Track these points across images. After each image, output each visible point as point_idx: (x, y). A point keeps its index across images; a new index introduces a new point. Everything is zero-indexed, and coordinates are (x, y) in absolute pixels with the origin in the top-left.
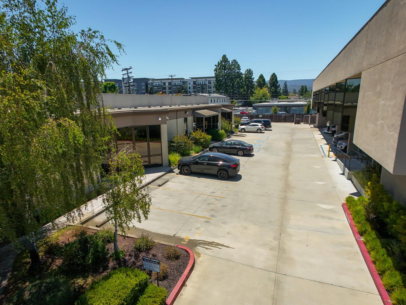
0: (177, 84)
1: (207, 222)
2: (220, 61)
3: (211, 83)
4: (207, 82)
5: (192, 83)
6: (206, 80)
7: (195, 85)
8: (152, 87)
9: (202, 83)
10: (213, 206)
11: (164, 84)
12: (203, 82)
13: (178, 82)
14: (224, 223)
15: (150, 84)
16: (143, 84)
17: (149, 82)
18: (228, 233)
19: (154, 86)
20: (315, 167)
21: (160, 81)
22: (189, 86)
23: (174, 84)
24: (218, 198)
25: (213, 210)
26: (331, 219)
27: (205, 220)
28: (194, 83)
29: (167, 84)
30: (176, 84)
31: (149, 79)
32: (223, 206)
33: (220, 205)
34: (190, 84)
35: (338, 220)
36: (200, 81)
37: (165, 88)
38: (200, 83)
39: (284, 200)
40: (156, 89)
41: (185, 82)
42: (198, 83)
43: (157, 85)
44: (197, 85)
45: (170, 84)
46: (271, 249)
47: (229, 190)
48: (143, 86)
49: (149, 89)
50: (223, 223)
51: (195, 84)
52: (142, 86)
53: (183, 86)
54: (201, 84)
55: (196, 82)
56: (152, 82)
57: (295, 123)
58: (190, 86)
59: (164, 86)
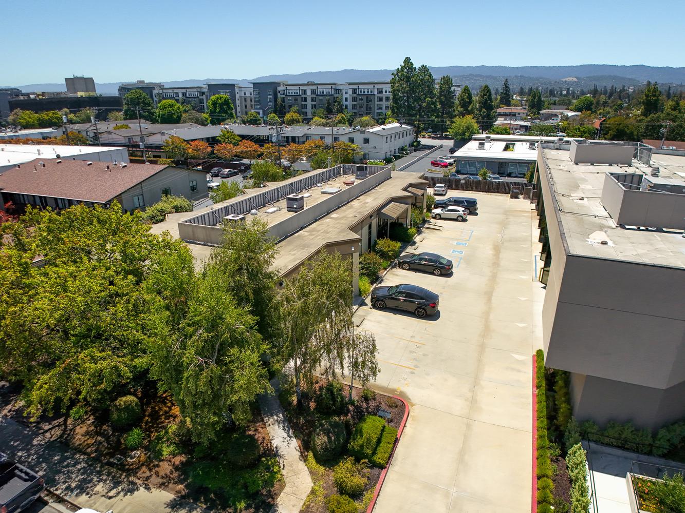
0: (325, 93)
1: (412, 373)
2: (400, 68)
3: (381, 92)
4: (376, 90)
5: (350, 92)
6: (374, 86)
7: (355, 95)
8: (284, 96)
9: (368, 92)
10: (415, 354)
11: (305, 92)
12: (370, 89)
13: (327, 90)
14: (428, 374)
15: (281, 92)
16: (270, 91)
17: (279, 88)
18: (431, 385)
19: (287, 95)
20: (520, 298)
21: (297, 87)
22: (345, 96)
23: (320, 93)
24: (418, 345)
25: (415, 359)
26: (519, 371)
27: (410, 370)
28: (354, 91)
29: (309, 92)
30: (323, 93)
31: (279, 84)
32: (424, 355)
33: (421, 354)
34: (346, 93)
35: (525, 372)
36: (364, 89)
37: (305, 100)
38: (364, 92)
39: (482, 347)
40: (290, 100)
41: (338, 90)
42: (361, 92)
43: (292, 93)
44: (358, 95)
45: (313, 92)
46: (466, 400)
47: (428, 334)
48: (270, 95)
49: (279, 100)
50: (426, 374)
51: (355, 93)
52: (268, 95)
53: (336, 96)
54: (366, 93)
55: (356, 90)
56: (284, 88)
57: (512, 197)
58: (347, 96)
59: (303, 96)
